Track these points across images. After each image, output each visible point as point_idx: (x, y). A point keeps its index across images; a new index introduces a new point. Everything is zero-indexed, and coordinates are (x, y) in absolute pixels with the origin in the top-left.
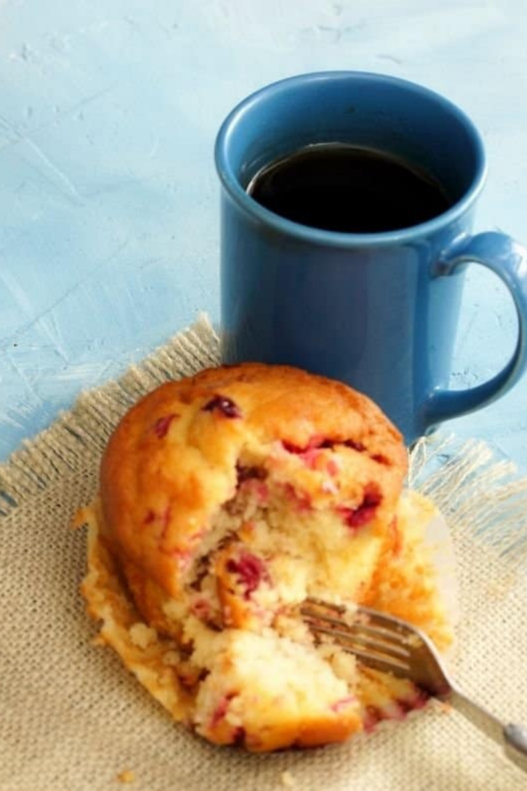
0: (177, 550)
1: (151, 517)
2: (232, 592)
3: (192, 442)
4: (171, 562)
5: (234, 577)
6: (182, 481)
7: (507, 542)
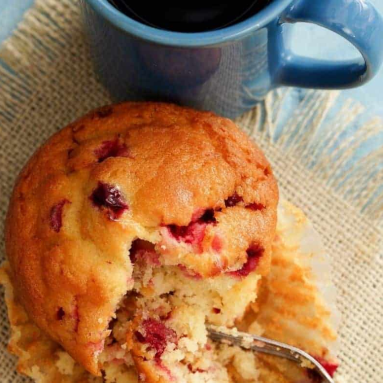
0: (91, 343)
1: (61, 314)
2: (145, 359)
3: (86, 235)
4: (87, 352)
5: (144, 347)
6: (83, 279)
7: (366, 196)
